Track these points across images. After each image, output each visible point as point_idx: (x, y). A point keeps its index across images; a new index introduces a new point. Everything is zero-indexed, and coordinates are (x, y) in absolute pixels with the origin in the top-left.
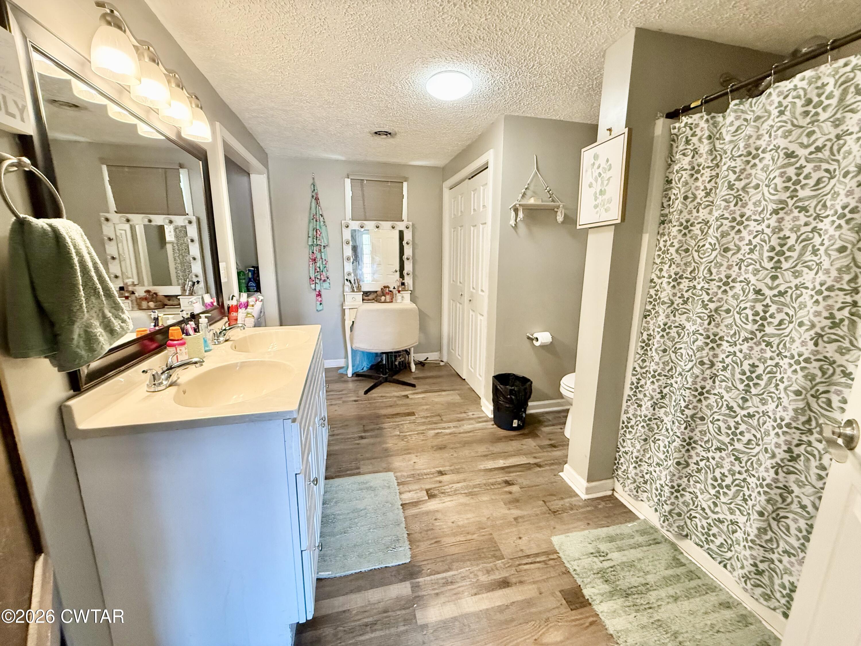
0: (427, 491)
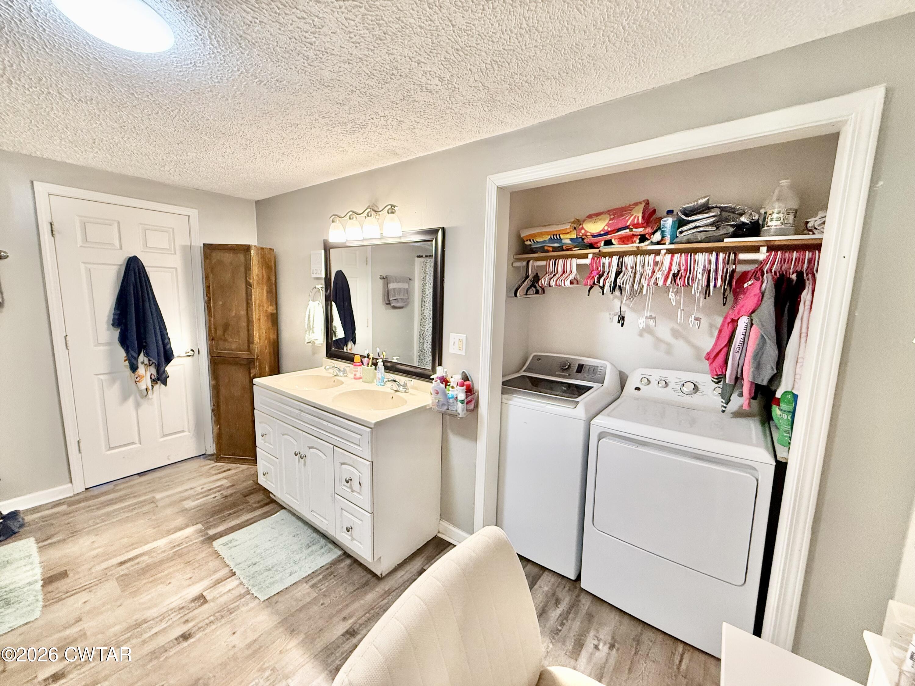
0: (206, 601)
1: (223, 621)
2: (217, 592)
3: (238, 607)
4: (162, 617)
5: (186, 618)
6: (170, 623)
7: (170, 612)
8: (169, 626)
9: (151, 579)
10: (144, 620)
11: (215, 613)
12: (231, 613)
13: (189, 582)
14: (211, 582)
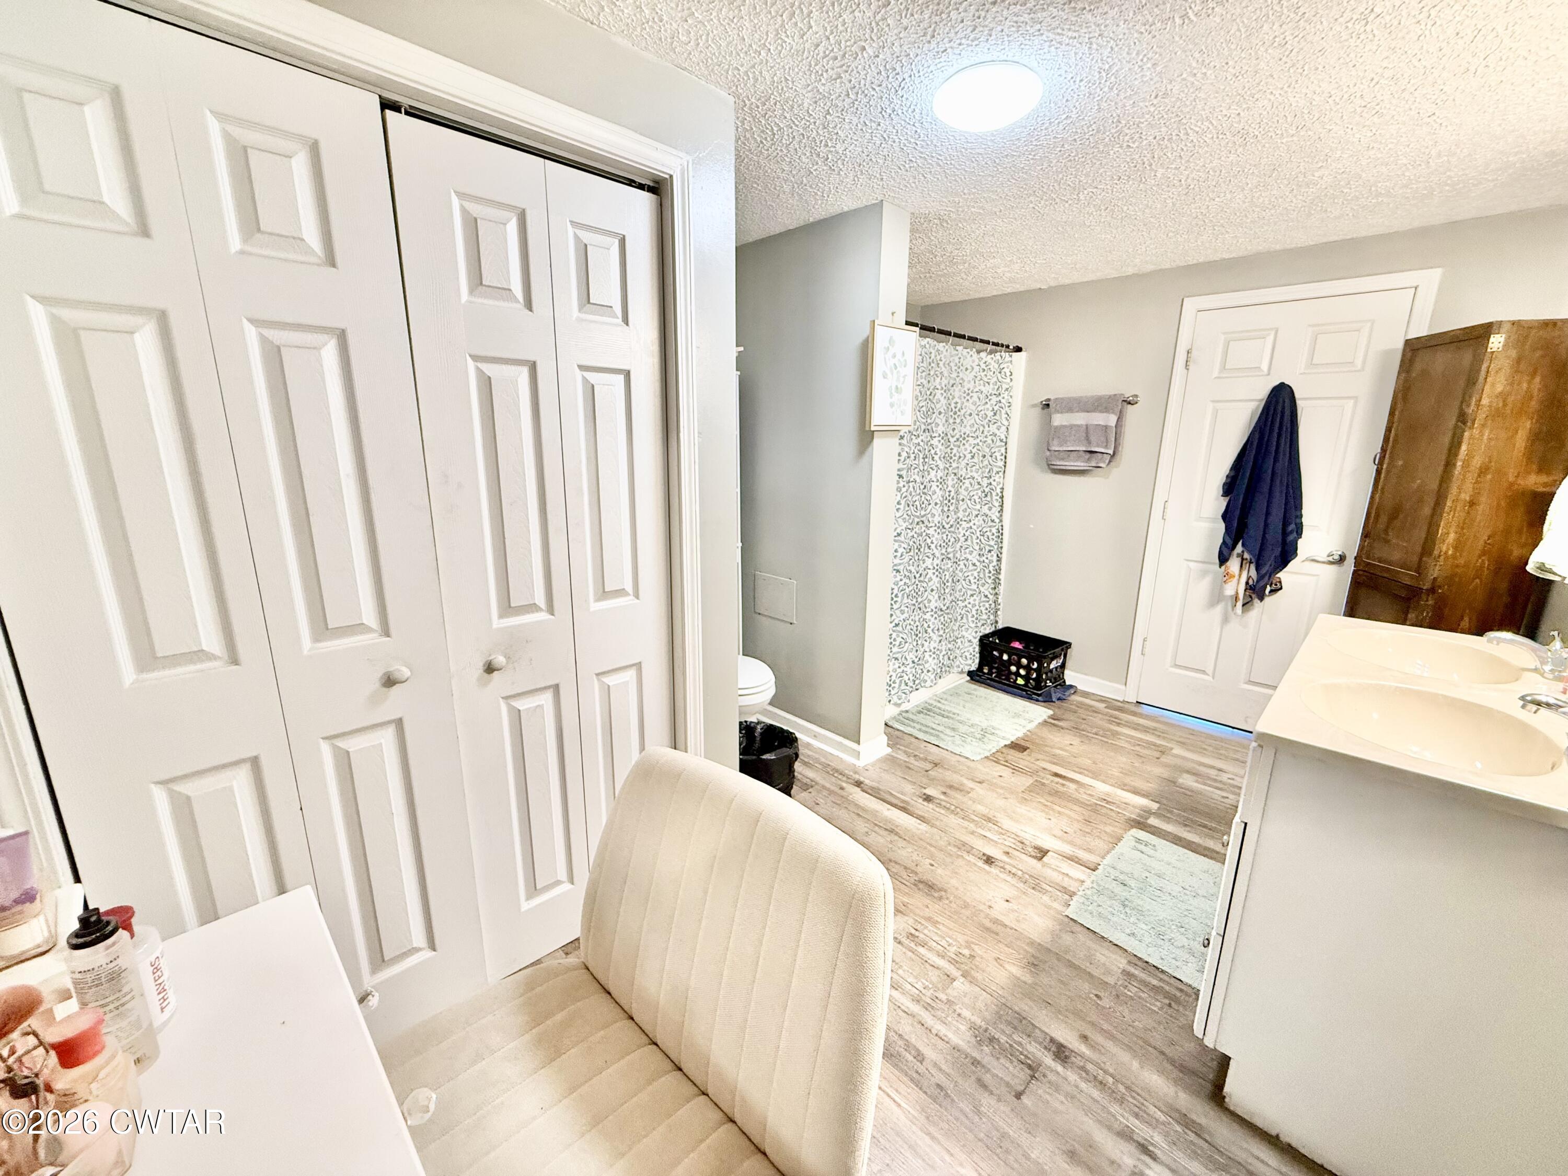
0: (1040, 859)
1: (1021, 885)
2: (1058, 864)
3: (1045, 892)
4: (1003, 832)
5: (1011, 851)
6: (1000, 841)
7: (1013, 836)
8: (996, 842)
9: (1049, 804)
10: (997, 822)
11: (1026, 873)
12: (1033, 888)
13: (1060, 834)
14: (1071, 853)
